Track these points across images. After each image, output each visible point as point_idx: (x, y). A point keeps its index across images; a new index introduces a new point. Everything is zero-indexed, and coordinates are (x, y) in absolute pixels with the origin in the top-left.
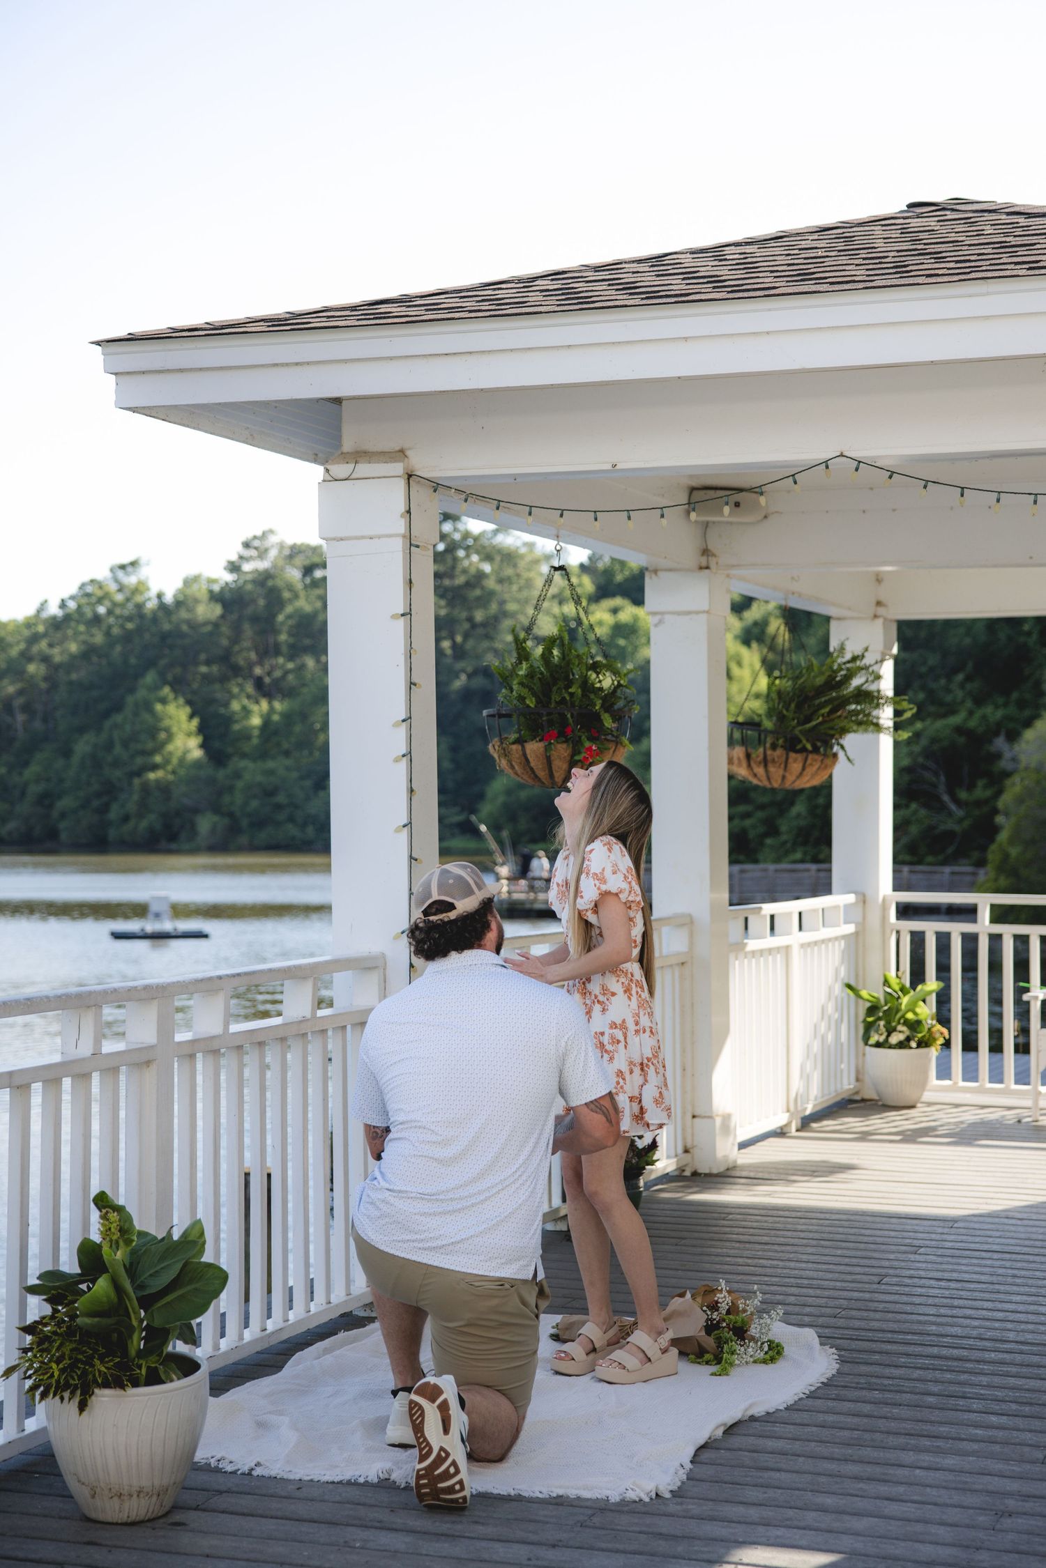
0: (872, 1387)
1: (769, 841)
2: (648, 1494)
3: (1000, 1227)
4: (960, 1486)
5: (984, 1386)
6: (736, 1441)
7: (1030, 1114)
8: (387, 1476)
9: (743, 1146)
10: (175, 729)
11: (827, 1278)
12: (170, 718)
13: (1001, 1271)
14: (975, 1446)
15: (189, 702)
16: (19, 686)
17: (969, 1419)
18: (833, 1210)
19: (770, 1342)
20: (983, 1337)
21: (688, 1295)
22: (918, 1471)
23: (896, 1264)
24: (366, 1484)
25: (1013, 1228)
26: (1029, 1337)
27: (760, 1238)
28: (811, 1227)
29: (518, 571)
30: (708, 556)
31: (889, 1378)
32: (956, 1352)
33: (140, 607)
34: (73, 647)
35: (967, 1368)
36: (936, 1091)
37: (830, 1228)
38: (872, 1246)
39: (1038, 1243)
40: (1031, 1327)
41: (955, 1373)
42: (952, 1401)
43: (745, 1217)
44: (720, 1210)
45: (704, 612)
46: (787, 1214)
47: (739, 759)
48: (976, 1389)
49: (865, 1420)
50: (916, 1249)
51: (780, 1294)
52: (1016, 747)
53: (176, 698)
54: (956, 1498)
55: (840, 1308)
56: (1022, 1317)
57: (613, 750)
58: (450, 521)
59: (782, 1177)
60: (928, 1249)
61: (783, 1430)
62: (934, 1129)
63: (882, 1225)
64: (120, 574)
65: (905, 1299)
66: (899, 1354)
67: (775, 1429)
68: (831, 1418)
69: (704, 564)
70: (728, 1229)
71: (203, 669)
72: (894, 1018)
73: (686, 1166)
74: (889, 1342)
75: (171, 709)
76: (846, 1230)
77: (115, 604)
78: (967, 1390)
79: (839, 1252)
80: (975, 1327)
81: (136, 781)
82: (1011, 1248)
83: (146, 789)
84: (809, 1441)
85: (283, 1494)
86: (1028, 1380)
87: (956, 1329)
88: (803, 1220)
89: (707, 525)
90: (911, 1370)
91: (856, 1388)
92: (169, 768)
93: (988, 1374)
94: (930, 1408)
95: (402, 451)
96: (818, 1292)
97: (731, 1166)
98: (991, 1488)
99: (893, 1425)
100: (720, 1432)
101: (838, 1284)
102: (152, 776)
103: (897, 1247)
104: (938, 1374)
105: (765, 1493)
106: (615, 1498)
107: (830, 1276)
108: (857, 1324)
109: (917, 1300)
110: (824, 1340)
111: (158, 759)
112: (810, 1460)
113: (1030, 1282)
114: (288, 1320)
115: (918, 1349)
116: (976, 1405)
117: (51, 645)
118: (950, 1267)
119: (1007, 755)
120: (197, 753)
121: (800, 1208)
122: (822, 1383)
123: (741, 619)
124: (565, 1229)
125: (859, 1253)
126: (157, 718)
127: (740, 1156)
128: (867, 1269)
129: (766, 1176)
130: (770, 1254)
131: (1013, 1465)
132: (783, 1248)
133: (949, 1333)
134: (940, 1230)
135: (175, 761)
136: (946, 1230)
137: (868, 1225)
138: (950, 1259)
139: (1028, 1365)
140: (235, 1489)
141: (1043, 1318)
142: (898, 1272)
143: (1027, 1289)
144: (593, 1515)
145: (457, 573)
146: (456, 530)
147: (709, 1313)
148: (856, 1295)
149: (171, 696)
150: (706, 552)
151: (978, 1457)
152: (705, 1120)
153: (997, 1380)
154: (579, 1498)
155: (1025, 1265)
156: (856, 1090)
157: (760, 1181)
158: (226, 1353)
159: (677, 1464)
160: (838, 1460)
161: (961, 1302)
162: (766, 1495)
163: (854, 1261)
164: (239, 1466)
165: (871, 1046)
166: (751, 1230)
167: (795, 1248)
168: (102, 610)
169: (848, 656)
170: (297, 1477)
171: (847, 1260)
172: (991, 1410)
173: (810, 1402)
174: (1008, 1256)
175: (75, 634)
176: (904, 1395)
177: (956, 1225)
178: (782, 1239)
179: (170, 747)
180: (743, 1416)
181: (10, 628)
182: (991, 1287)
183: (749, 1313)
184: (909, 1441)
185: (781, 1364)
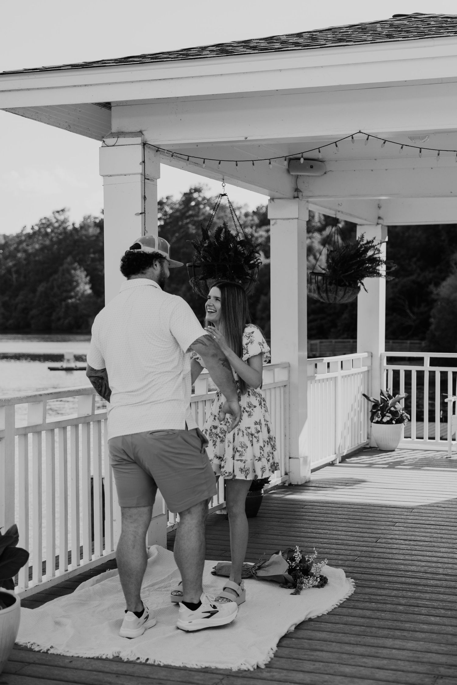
0: (371, 601)
1: (333, 330)
2: (252, 666)
3: (434, 512)
4: (416, 660)
5: (428, 600)
6: (301, 633)
7: (447, 454)
8: (117, 655)
9: (313, 471)
10: (80, 281)
11: (351, 539)
12: (78, 276)
13: (435, 535)
14: (423, 635)
15: (86, 270)
16: (14, 262)
17: (420, 619)
18: (354, 503)
19: (321, 576)
20: (427, 571)
21: (280, 553)
22: (394, 651)
23: (384, 531)
24: (107, 659)
25: (440, 512)
26: (449, 571)
27: (319, 518)
28: (344, 512)
29: (226, 214)
30: (298, 192)
31: (380, 595)
32: (413, 580)
33: (65, 229)
34: (37, 246)
35: (419, 589)
36: (403, 443)
37: (353, 513)
38: (373, 522)
39: (453, 520)
40: (450, 566)
41: (413, 592)
42: (412, 609)
43: (313, 507)
44: (301, 503)
45: (296, 218)
46: (333, 505)
47: (314, 289)
48: (424, 601)
49: (368, 620)
50: (394, 524)
51: (327, 549)
52: (439, 289)
53: (80, 268)
54: (415, 667)
55: (357, 556)
56: (446, 560)
57: (249, 283)
58: (197, 193)
59: (332, 486)
60: (400, 524)
61: (325, 626)
62: (403, 462)
63: (378, 511)
64: (57, 215)
65: (388, 551)
66: (385, 582)
67: (321, 626)
68: (350, 619)
69: (296, 195)
70: (304, 514)
71: (92, 256)
72: (385, 410)
73: (286, 481)
74: (380, 575)
75: (78, 272)
76: (361, 514)
77: (55, 228)
78: (419, 602)
79: (357, 525)
80: (423, 566)
81: (63, 303)
82: (440, 522)
83: (67, 306)
84: (338, 633)
85: (62, 665)
86: (449, 596)
87: (413, 567)
88: (340, 509)
89: (297, 177)
90: (391, 591)
91: (363, 601)
92: (77, 297)
93: (430, 593)
94: (400, 613)
95: (141, 132)
96: (346, 547)
97: (307, 481)
98: (432, 660)
99: (382, 623)
100: (293, 628)
101: (356, 543)
102: (70, 301)
103: (385, 523)
104: (404, 593)
105: (314, 665)
106: (235, 669)
107: (352, 538)
108: (365, 565)
109: (394, 551)
110: (349, 574)
111: (73, 294)
112: (339, 645)
113: (449, 541)
114: (79, 565)
115: (395, 579)
116: (424, 610)
117: (27, 245)
118: (411, 533)
119: (435, 292)
120: (89, 291)
121: (339, 502)
122: (346, 599)
123: (321, 235)
124: (225, 513)
125: (367, 526)
126: (72, 276)
127: (312, 475)
128: (371, 535)
129: (324, 486)
130: (324, 526)
131: (442, 647)
132: (330, 523)
133: (410, 570)
134: (406, 514)
135: (80, 295)
136: (408, 514)
137: (372, 511)
138: (410, 529)
139: (449, 588)
140: (37, 662)
141: (456, 561)
142: (385, 536)
143: (447, 545)
144: (223, 679)
145: (200, 215)
146: (199, 196)
147: (290, 563)
148: (365, 549)
149: (78, 267)
150: (297, 190)
151: (425, 642)
152: (295, 460)
153: (434, 596)
154: (217, 669)
155: (447, 531)
156: (367, 443)
157: (321, 488)
158: (45, 584)
159: (269, 648)
160: (353, 644)
161: (416, 552)
162: (314, 667)
163: (364, 530)
164: (42, 648)
165: (374, 423)
166: (315, 514)
167: (336, 524)
168: (49, 230)
169: (365, 242)
170: (71, 655)
171: (361, 530)
172: (431, 614)
173: (340, 610)
174: (438, 527)
175: (37, 240)
176: (387, 605)
177: (413, 511)
178: (330, 519)
179: (78, 289)
180: (306, 618)
181: (10, 237)
182: (430, 544)
183: (311, 562)
184: (389, 632)
185: (326, 588)
